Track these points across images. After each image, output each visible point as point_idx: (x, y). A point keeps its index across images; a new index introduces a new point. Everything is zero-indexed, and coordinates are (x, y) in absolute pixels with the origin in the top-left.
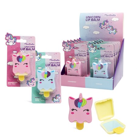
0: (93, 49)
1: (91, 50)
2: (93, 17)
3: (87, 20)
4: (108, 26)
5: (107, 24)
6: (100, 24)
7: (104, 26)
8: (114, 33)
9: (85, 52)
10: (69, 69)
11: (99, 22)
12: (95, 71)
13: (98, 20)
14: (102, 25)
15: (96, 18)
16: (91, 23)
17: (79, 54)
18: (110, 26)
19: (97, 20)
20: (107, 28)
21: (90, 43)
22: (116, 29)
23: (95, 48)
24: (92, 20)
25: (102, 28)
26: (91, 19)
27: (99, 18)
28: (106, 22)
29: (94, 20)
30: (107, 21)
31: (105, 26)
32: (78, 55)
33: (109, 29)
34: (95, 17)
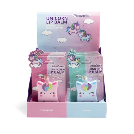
0: (74, 62)
1: (71, 64)
2: (57, 18)
3: (48, 22)
4: (79, 30)
5: (78, 27)
6: (68, 28)
7: (73, 31)
8: (87, 40)
9: (62, 68)
10: (41, 93)
11: (67, 25)
12: (81, 93)
13: (65, 22)
14: (70, 30)
15: (61, 20)
16: (54, 27)
17: (54, 71)
18: (82, 31)
19: (62, 22)
20: (78, 33)
21: (71, 55)
22: (90, 35)
23: (77, 61)
24: (56, 22)
25: (71, 33)
26: (54, 21)
27: (66, 20)
28: (75, 26)
29: (59, 22)
30: (77, 24)
31: (75, 30)
32: (52, 72)
33: (80, 35)
34: (59, 18)
